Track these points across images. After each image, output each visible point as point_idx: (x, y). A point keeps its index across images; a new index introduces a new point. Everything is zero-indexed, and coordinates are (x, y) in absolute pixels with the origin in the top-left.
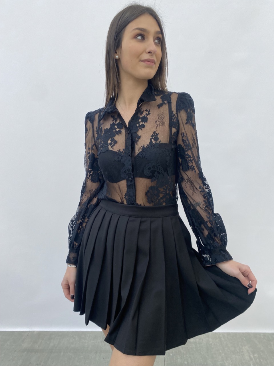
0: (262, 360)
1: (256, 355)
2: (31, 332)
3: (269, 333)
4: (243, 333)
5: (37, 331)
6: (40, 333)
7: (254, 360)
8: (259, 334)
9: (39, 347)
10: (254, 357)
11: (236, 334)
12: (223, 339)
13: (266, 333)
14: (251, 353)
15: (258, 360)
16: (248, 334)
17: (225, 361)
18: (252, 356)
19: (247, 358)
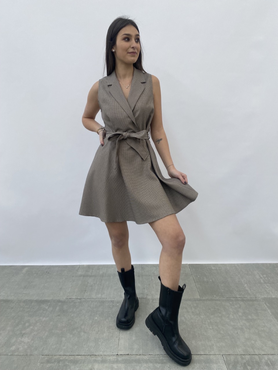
0: (269, 278)
1: (265, 276)
2: (81, 265)
3: (274, 264)
4: (253, 264)
5: (86, 265)
6: (89, 267)
7: (263, 278)
8: (266, 264)
9: (91, 274)
10: (263, 277)
11: (248, 264)
12: (237, 267)
13: (271, 263)
14: (260, 274)
15: (266, 278)
16: (258, 264)
17: (241, 280)
18: (262, 276)
19: (258, 277)
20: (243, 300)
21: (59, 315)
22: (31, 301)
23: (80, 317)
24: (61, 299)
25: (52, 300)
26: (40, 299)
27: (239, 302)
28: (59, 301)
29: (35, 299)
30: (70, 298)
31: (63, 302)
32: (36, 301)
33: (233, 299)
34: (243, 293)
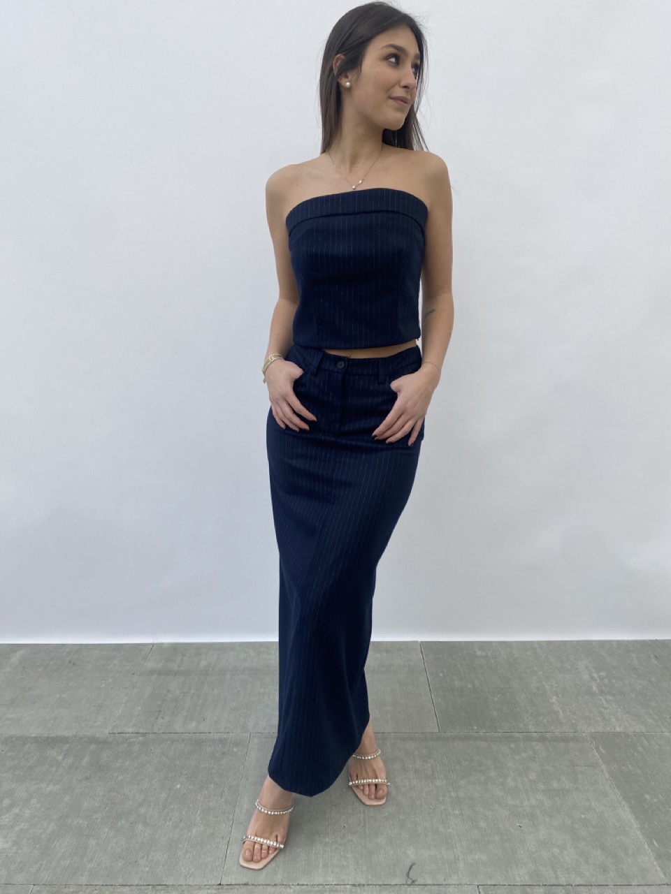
20: (542, 739)
21: (87, 779)
22: (23, 740)
23: (138, 784)
24: (97, 736)
25: (75, 736)
26: (46, 735)
27: (533, 743)
28: (93, 740)
29: (33, 735)
30: (120, 731)
31: (102, 743)
32: (36, 740)
33: (517, 735)
34: (545, 721)
